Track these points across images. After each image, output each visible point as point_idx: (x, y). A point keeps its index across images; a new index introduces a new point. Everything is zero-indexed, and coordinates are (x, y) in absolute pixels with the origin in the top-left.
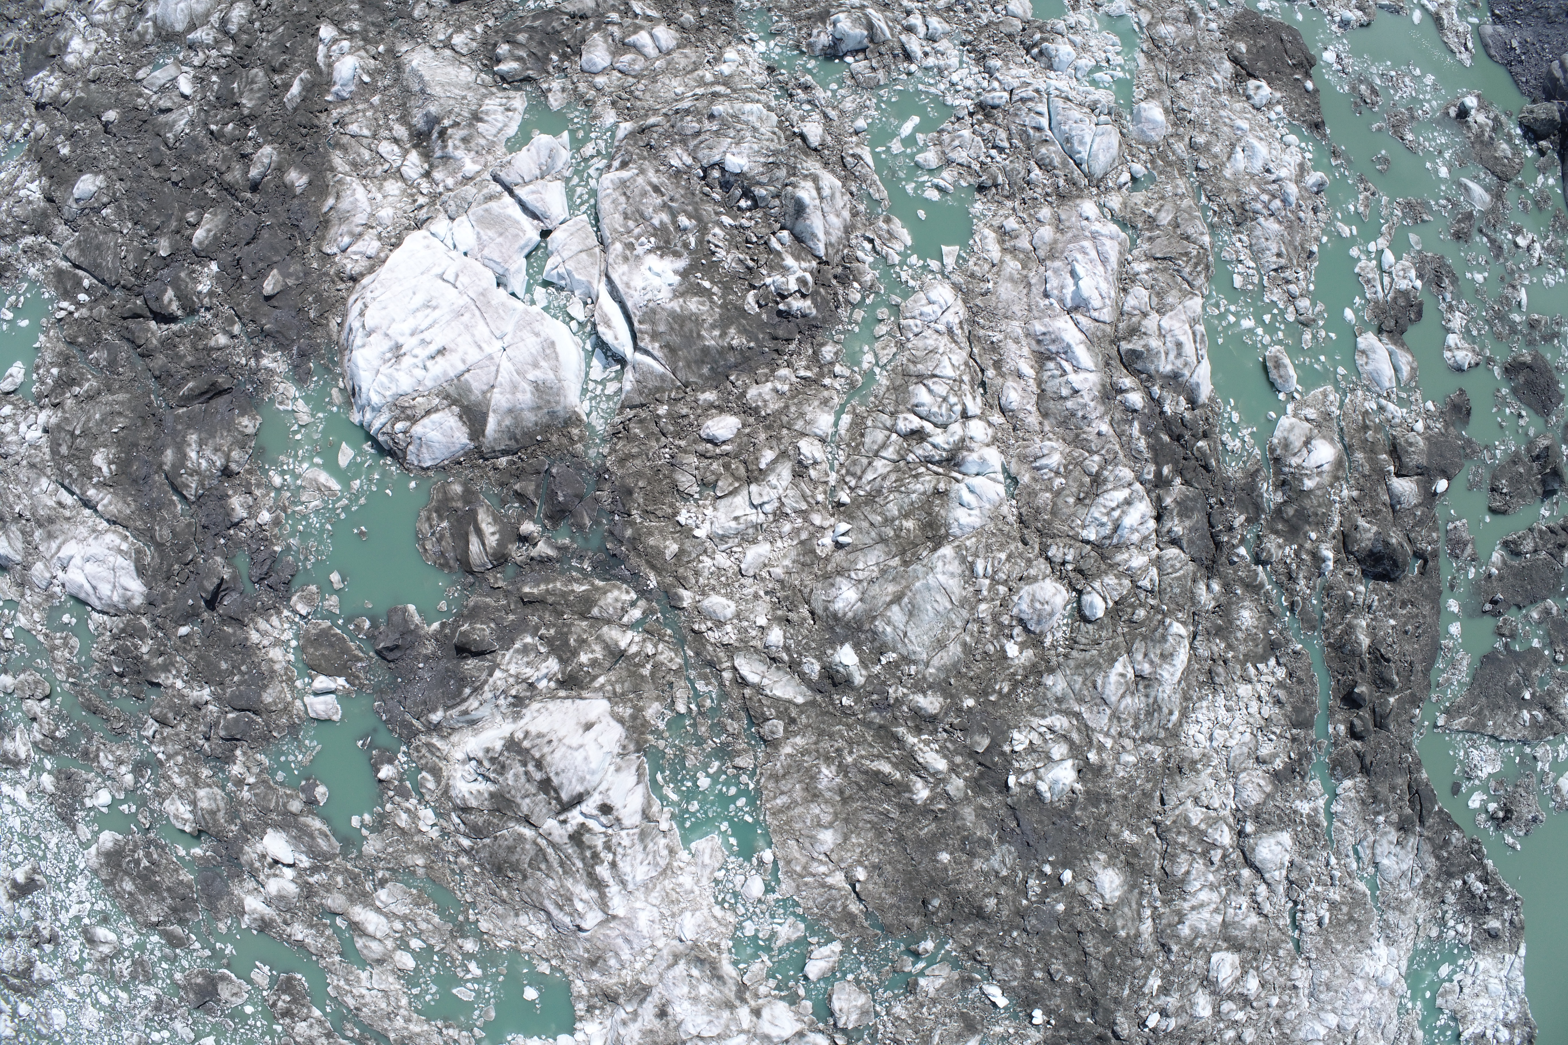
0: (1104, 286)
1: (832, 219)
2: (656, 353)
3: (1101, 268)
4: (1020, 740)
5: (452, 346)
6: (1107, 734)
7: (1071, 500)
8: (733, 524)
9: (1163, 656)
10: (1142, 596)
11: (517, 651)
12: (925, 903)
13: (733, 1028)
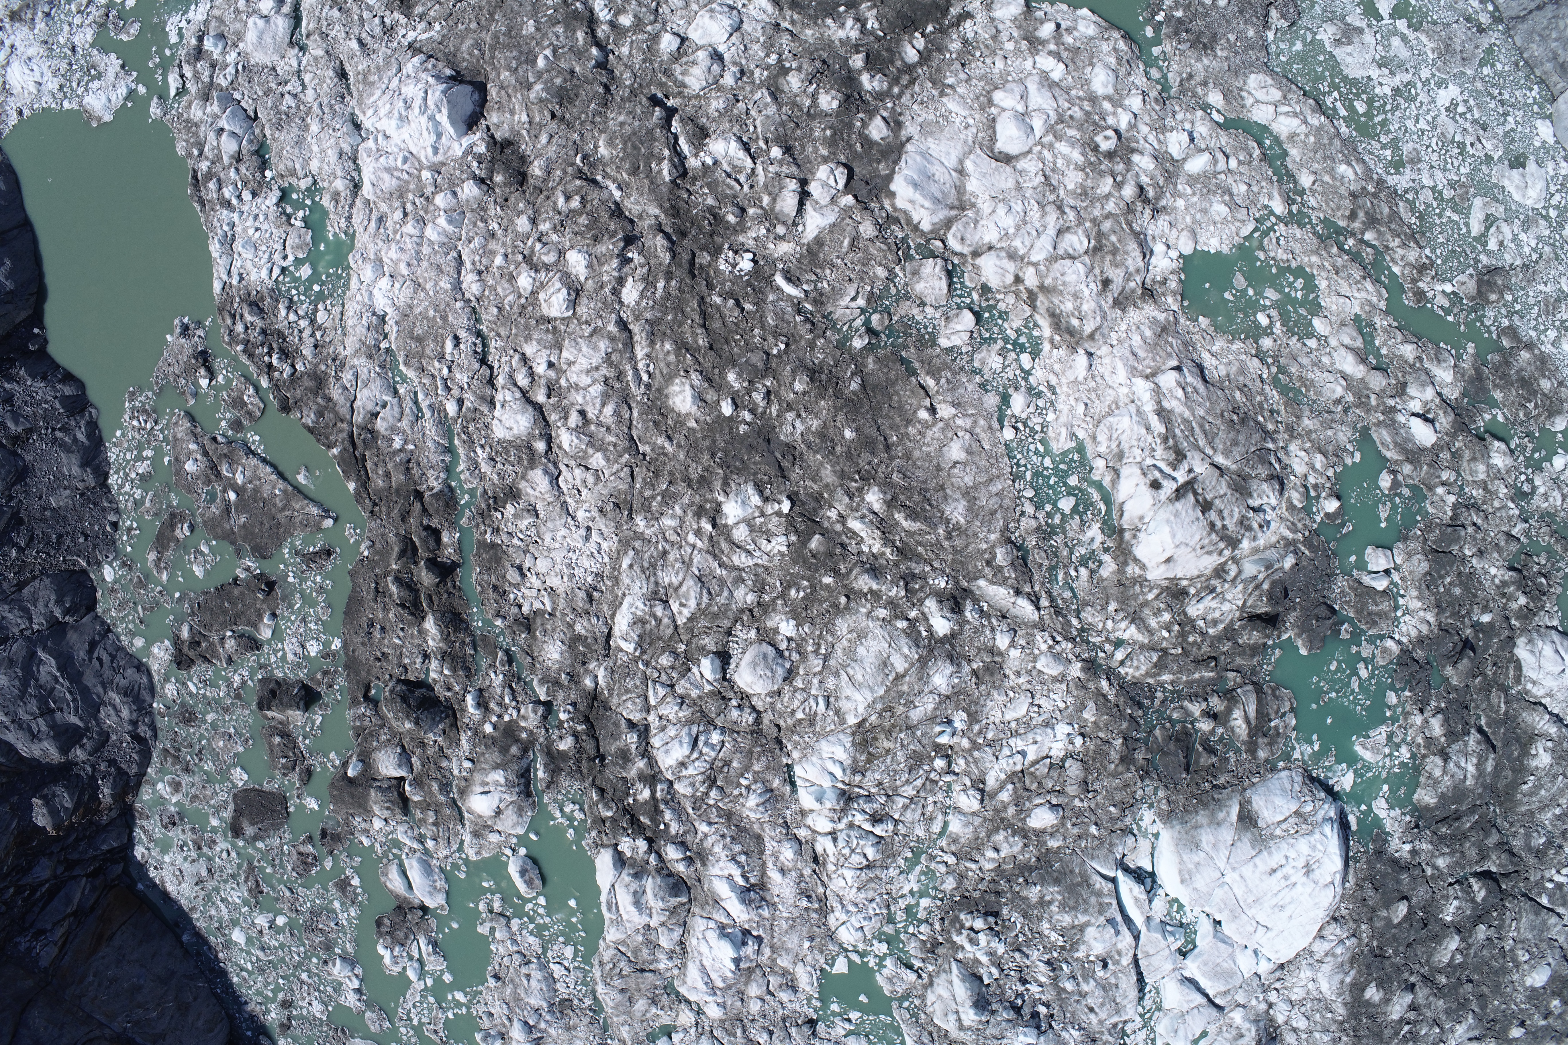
0: (704, 948)
1: (945, 994)
2: (1099, 879)
3: (705, 963)
4: (779, 544)
5: (1265, 877)
6: (694, 546)
7: (735, 764)
8: (1038, 738)
9: (643, 622)
10: (664, 678)
11: (1222, 622)
12: (863, 386)
13: (1042, 268)
